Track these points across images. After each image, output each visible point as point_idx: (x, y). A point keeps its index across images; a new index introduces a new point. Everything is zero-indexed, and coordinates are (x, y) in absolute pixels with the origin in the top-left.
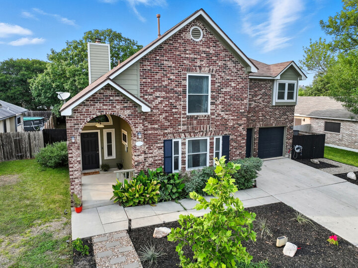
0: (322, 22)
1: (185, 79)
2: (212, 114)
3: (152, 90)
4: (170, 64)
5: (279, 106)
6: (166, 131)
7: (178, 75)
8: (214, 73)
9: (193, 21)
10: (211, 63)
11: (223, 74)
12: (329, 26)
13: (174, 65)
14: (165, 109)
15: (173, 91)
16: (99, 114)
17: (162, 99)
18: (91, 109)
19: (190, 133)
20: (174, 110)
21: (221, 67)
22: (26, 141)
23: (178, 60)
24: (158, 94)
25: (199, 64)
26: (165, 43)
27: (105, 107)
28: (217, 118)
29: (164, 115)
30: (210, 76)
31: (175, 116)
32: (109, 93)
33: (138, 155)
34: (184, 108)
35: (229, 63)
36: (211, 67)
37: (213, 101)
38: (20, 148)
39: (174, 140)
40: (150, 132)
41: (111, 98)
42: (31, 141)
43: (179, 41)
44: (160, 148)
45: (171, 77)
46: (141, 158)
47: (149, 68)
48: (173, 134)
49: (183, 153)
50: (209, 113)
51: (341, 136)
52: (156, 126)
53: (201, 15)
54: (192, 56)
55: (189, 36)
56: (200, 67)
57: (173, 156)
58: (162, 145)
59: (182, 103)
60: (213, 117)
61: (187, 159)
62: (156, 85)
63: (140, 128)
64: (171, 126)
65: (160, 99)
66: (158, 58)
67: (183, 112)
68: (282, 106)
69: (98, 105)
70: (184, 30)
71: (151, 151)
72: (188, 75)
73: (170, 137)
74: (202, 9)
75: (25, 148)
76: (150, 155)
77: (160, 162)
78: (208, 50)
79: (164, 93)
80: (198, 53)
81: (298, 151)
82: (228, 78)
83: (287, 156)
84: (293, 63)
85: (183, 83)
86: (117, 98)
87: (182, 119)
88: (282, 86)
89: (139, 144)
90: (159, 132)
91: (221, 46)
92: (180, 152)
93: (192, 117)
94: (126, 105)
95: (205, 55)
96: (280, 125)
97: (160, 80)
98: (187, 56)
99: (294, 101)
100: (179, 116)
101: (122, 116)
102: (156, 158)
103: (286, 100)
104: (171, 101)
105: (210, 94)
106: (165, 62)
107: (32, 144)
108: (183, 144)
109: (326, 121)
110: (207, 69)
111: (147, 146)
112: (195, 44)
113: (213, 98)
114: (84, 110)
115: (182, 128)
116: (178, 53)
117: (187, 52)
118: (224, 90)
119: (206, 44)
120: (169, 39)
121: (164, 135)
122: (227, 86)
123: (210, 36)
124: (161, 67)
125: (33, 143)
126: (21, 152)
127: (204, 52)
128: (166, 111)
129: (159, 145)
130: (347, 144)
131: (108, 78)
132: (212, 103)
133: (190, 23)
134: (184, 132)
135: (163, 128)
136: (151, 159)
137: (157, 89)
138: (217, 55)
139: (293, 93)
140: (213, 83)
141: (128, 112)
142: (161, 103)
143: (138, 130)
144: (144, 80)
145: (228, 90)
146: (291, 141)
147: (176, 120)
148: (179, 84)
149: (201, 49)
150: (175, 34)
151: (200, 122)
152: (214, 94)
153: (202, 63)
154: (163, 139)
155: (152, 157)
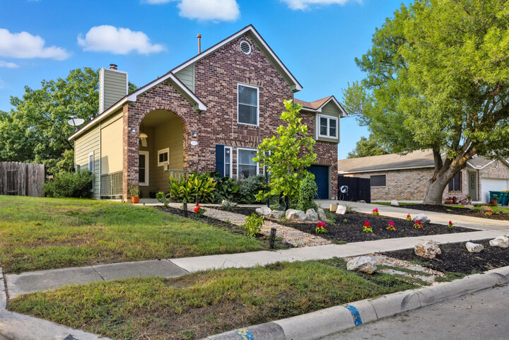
0: (356, 60)
1: (235, 88)
2: (261, 126)
3: (206, 94)
4: (222, 71)
5: (322, 142)
6: (218, 136)
7: (230, 83)
8: (262, 86)
9: (243, 35)
10: (259, 77)
11: (270, 89)
12: (363, 64)
13: (225, 73)
14: (218, 113)
15: (224, 97)
16: (158, 107)
17: (215, 103)
18: (151, 101)
19: (240, 141)
20: (225, 117)
21: (268, 82)
22: (22, 174)
23: (229, 68)
24: (211, 98)
25: (248, 75)
26: (218, 51)
27: (163, 102)
28: (266, 131)
29: (216, 120)
30: (258, 89)
31: (227, 122)
32: (167, 88)
33: (193, 155)
34: (235, 116)
35: (275, 79)
36: (259, 81)
37: (262, 113)
38: (14, 183)
39: (225, 147)
40: (203, 134)
41: (170, 94)
42: (29, 175)
43: (230, 51)
44: (212, 153)
45: (224, 84)
46: (195, 158)
47: (203, 72)
48: (225, 140)
49: (234, 162)
50: (258, 125)
51: (387, 189)
52: (209, 130)
53: (250, 30)
54: (242, 67)
55: (239, 48)
56: (249, 79)
57: (225, 163)
58: (215, 149)
59: (233, 110)
60: (262, 129)
61: (237, 168)
62: (209, 89)
63: (195, 127)
64: (223, 131)
65: (213, 103)
66: (211, 64)
67: (234, 119)
68: (325, 142)
69: (157, 99)
70: (235, 42)
71: (204, 154)
72: (238, 84)
73: (222, 142)
74: (251, 25)
75: (21, 184)
76: (203, 158)
77: (212, 167)
78: (256, 64)
79: (217, 98)
80: (247, 65)
81: (344, 191)
82: (275, 93)
83: (333, 198)
84: (333, 98)
85: (234, 91)
86: (175, 95)
87: (233, 127)
88: (323, 121)
89: (194, 143)
90: (212, 136)
91: (268, 63)
92: (231, 161)
93: (242, 126)
94: (182, 103)
95: (253, 68)
96: (325, 163)
97: (213, 85)
98: (237, 66)
99: (337, 138)
100: (230, 123)
101: (179, 113)
102: (209, 163)
103: (328, 136)
104: (223, 107)
105: (258, 106)
106: (218, 69)
107: (29, 180)
108: (234, 152)
109: (372, 175)
110: (255, 81)
111: (200, 148)
112: (244, 57)
113: (261, 110)
114: (145, 101)
115: (233, 135)
116: (229, 62)
117: (238, 63)
118: (271, 104)
119: (254, 58)
120: (221, 48)
121: (217, 140)
122: (274, 101)
123: (258, 52)
124: (214, 72)
125: (31, 179)
126: (14, 189)
127: (253, 66)
128: (218, 116)
129: (211, 149)
130: (393, 196)
131: (170, 72)
132: (261, 116)
133: (240, 37)
134: (235, 139)
135: (215, 132)
136: (203, 162)
137: (211, 94)
138: (265, 70)
139: (335, 130)
140: (261, 96)
141: (184, 110)
142: (214, 107)
143: (193, 129)
144: (199, 83)
145: (275, 104)
146: (336, 182)
147: (227, 126)
148: (230, 92)
149: (250, 62)
150: (227, 44)
151: (250, 132)
152: (263, 106)
153: (251, 75)
154: (215, 143)
155: (205, 160)
